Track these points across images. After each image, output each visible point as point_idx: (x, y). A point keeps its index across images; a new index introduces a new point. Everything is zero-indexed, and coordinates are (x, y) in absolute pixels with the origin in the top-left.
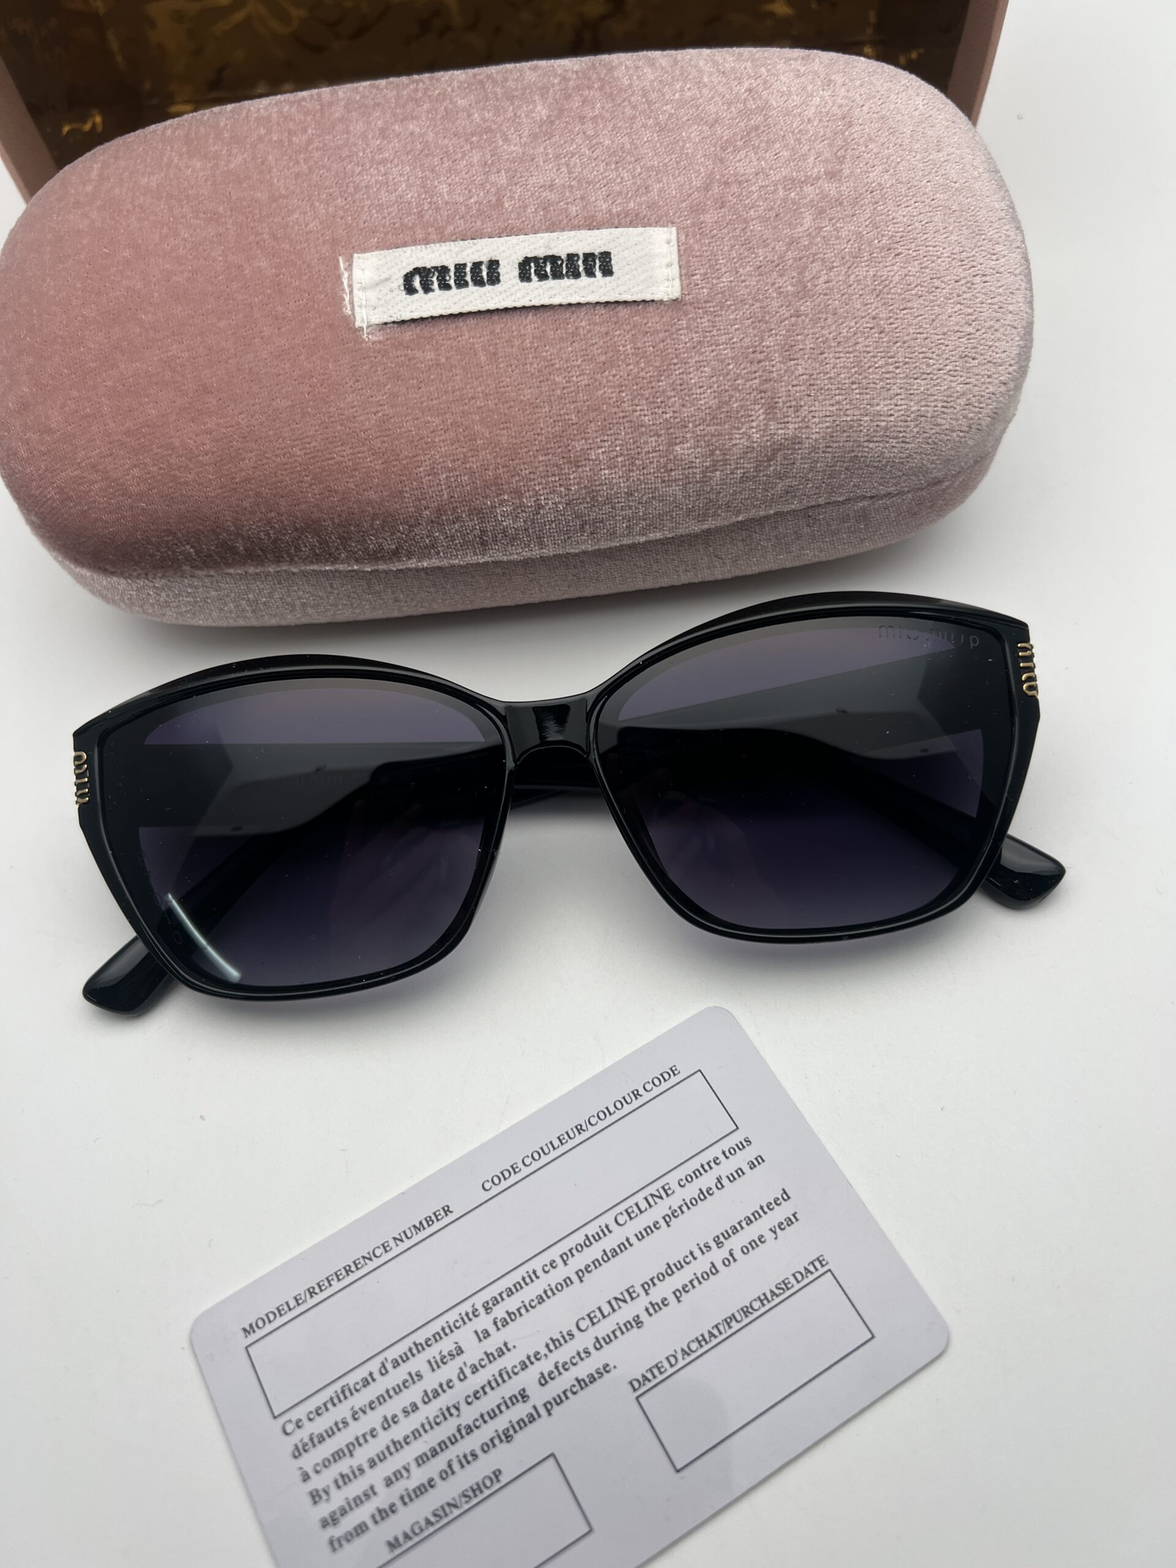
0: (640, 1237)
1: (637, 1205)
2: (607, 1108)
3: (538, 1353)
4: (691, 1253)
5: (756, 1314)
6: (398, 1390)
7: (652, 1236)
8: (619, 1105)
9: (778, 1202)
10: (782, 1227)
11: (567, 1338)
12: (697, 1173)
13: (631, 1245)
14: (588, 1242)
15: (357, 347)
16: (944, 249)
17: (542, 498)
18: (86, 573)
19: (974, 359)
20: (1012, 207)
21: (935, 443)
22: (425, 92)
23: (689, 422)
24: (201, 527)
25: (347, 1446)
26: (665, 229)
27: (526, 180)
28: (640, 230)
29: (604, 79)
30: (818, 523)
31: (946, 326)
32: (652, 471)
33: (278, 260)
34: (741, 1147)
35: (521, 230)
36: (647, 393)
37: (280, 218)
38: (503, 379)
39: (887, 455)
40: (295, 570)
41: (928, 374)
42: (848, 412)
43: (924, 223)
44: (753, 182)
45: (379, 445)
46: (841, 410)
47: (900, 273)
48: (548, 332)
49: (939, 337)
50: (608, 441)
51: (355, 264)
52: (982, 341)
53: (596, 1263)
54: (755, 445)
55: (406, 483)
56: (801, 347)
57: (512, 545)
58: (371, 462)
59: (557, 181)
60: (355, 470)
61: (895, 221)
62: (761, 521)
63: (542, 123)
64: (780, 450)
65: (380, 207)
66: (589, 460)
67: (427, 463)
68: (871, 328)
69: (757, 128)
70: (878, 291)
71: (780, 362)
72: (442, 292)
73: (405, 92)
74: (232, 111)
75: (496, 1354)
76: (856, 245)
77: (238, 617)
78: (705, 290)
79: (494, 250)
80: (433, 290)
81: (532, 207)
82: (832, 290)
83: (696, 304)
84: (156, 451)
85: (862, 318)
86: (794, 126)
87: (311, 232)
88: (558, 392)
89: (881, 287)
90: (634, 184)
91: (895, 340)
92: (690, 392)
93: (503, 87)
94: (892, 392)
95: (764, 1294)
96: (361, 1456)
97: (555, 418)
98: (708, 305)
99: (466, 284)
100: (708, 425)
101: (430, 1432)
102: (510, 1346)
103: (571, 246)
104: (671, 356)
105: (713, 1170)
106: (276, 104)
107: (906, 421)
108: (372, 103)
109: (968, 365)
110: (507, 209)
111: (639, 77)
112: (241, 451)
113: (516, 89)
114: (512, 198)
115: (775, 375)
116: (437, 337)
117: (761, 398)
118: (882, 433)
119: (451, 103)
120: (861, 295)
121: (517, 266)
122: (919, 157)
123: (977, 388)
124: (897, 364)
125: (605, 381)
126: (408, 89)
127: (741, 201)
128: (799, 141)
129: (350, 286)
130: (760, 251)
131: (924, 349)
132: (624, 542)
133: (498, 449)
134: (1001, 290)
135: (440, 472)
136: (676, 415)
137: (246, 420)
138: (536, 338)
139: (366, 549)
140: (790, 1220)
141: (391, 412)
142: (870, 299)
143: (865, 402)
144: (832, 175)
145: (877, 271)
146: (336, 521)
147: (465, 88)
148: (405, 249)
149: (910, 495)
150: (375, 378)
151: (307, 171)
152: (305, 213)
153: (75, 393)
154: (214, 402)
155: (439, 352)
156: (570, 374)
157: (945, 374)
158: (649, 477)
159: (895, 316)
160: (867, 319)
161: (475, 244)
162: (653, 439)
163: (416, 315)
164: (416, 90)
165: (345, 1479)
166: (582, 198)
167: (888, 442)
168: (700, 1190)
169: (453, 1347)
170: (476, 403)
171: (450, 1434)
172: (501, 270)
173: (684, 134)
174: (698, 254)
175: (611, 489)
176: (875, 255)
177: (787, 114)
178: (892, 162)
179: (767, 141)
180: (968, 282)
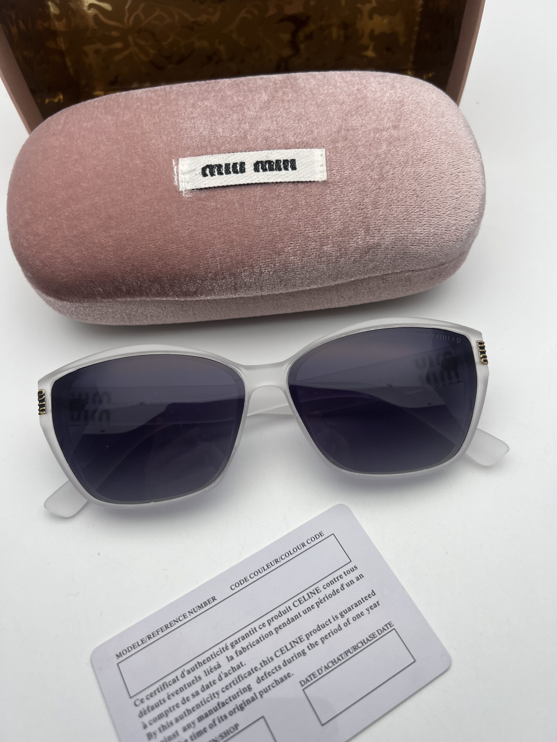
0: (305, 612)
1: (303, 597)
2: (290, 551)
3: (256, 667)
4: (329, 620)
5: (360, 650)
6: (189, 685)
7: (310, 612)
8: (295, 550)
9: (370, 596)
10: (372, 608)
11: (270, 660)
12: (332, 582)
13: (301, 616)
14: (280, 614)
15: (180, 200)
16: (445, 160)
17: (263, 269)
18: (52, 299)
19: (459, 209)
20: (475, 142)
21: (441, 246)
22: (212, 88)
23: (330, 236)
24: (106, 280)
25: (165, 712)
26: (320, 150)
27: (258, 127)
28: (309, 150)
29: (293, 84)
30: (388, 282)
31: (447, 194)
32: (313, 257)
33: (145, 161)
34: (352, 570)
35: (255, 149)
36: (311, 223)
37: (146, 142)
38: (246, 215)
39: (420, 252)
40: (149, 300)
41: (439, 215)
42: (402, 232)
43: (436, 149)
44: (360, 129)
45: (189, 244)
46: (399, 231)
47: (426, 171)
48: (267, 194)
49: (444, 199)
50: (293, 244)
51: (180, 162)
52: (463, 201)
53: (284, 624)
54: (360, 246)
55: (201, 261)
56: (381, 203)
57: (249, 290)
58: (185, 251)
59: (271, 128)
60: (178, 255)
61: (423, 148)
62: (362, 281)
63: (265, 102)
64: (371, 249)
65: (192, 138)
66: (284, 252)
67: (211, 252)
68: (413, 195)
69: (361, 106)
70: (416, 179)
71: (371, 209)
72: (219, 176)
73: (203, 88)
74: (125, 95)
75: (236, 668)
76: (406, 158)
77: (121, 321)
78: (338, 177)
79: (243, 158)
80: (215, 175)
81: (260, 139)
82: (395, 177)
83: (334, 183)
84: (87, 244)
85: (409, 190)
86: (378, 105)
87: (160, 148)
88: (271, 222)
89: (417, 177)
90: (306, 129)
91: (424, 200)
92: (331, 222)
93: (247, 86)
94: (422, 223)
95: (363, 640)
96: (172, 716)
97: (270, 233)
98: (339, 183)
99: (230, 173)
100: (339, 237)
101: (205, 705)
102: (243, 664)
103: (278, 156)
104: (322, 206)
105: (339, 581)
106: (145, 92)
107: (429, 237)
108: (188, 92)
109: (456, 212)
110: (249, 140)
111: (308, 83)
112: (126, 245)
113: (253, 88)
114: (251, 135)
115: (369, 215)
116: (217, 196)
117: (363, 225)
118: (417, 242)
119: (224, 93)
120: (408, 180)
121: (253, 165)
122: (434, 120)
123: (461, 222)
124: (425, 211)
125: (292, 217)
126: (205, 87)
127: (354, 138)
128: (380, 112)
129: (177, 172)
130: (363, 160)
131: (437, 205)
132: (300, 289)
133: (243, 247)
134: (471, 179)
135: (217, 256)
136: (324, 232)
137: (128, 232)
138: (261, 197)
139: (181, 291)
140: (376, 605)
141: (195, 229)
142: (412, 182)
143: (410, 228)
144: (395, 127)
145: (415, 170)
146: (168, 277)
147: (230, 87)
148: (202, 156)
149: (430, 270)
150: (188, 214)
151: (159, 122)
152: (157, 140)
153: (50, 218)
154: (114, 223)
155: (217, 203)
156: (276, 214)
157: (446, 215)
158: (311, 260)
159: (424, 190)
160: (411, 191)
161: (234, 155)
162: (314, 243)
163: (207, 186)
164: (208, 87)
165: (164, 728)
166: (283, 135)
167: (420, 246)
168: (333, 590)
169: (216, 664)
170: (233, 226)
171: (214, 706)
172: (246, 167)
173: (329, 108)
174: (335, 161)
175: (294, 265)
176: (414, 162)
177: (375, 101)
178: (422, 122)
179: (366, 112)
180: (456, 175)
